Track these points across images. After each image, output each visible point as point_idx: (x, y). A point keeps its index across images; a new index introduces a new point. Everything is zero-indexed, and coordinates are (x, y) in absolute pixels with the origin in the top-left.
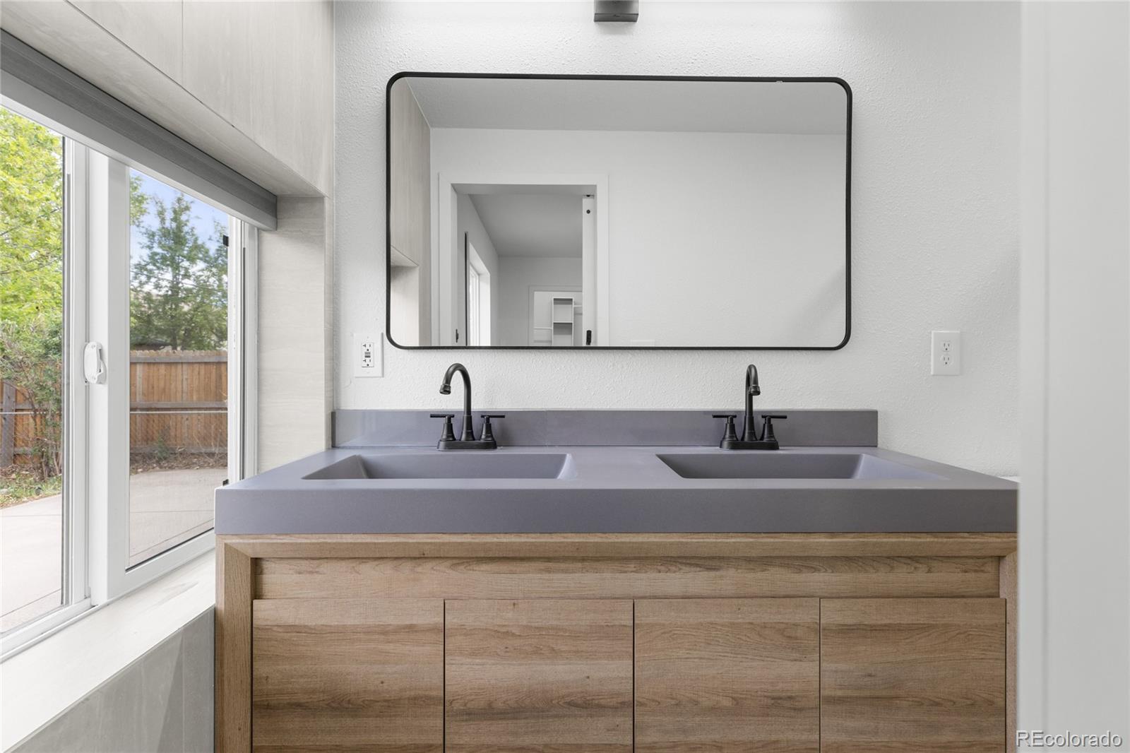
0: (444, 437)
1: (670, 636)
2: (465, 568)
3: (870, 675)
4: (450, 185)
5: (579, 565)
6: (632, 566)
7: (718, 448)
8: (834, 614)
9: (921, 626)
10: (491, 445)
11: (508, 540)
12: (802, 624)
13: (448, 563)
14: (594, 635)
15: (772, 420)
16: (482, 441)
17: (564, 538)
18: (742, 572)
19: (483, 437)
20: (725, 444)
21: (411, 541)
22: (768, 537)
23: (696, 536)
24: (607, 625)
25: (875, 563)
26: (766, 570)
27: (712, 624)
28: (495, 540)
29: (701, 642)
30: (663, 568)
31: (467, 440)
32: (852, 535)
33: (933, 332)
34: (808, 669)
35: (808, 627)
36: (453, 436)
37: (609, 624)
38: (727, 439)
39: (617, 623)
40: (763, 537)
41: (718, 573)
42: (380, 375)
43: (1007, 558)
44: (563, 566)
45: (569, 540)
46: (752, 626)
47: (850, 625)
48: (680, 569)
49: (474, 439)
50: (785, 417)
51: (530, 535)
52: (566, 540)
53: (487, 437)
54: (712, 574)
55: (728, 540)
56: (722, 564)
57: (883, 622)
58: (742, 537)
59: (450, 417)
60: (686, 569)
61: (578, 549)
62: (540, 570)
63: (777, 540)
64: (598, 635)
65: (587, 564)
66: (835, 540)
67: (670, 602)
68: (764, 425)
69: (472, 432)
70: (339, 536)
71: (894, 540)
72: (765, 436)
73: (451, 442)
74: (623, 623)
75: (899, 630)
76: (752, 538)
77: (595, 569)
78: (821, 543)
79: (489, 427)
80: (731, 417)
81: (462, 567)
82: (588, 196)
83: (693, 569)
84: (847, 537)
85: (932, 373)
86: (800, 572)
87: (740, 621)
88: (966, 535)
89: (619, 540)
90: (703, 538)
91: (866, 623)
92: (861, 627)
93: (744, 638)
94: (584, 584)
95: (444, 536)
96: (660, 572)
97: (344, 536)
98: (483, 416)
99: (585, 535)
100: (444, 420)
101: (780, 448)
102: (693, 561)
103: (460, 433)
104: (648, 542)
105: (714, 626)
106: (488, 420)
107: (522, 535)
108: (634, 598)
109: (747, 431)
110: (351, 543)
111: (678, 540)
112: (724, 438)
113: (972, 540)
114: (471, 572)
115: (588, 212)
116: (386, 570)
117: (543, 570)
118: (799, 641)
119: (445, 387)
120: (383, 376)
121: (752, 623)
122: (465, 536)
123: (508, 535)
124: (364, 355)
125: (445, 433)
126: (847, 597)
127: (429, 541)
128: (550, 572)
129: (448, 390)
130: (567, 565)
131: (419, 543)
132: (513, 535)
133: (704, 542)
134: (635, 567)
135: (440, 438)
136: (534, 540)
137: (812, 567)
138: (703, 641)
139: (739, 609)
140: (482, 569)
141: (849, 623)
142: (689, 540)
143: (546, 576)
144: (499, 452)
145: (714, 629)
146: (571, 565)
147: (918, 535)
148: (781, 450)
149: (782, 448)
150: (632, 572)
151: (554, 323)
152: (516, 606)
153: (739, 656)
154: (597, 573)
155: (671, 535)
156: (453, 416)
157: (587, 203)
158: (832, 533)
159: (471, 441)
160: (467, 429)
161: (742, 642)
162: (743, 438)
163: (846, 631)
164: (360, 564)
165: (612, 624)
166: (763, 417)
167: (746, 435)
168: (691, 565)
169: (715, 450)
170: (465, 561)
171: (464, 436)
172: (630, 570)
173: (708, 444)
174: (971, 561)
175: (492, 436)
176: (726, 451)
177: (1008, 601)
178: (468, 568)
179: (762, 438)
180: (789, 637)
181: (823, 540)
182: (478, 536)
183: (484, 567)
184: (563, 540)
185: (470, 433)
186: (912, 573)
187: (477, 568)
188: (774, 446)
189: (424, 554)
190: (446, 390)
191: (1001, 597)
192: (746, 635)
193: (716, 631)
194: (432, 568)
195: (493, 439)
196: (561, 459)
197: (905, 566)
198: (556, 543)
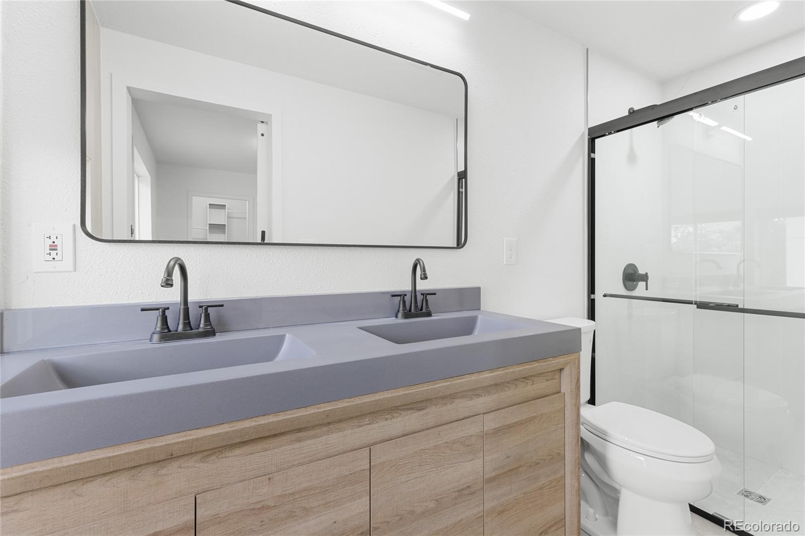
0: (158, 329)
1: (396, 468)
2: (217, 457)
3: (508, 457)
4: (126, 88)
5: (326, 429)
6: (367, 420)
7: (394, 318)
8: (491, 423)
9: (530, 419)
10: (210, 333)
11: (266, 422)
12: (474, 435)
13: (198, 457)
14: (339, 485)
15: (428, 296)
16: (201, 330)
17: (318, 409)
18: (439, 408)
19: (202, 326)
20: (400, 315)
21: (157, 445)
22: (458, 379)
23: (414, 387)
24: (350, 474)
25: (509, 385)
26: (453, 402)
27: (422, 450)
28: (253, 424)
29: (416, 466)
30: (389, 416)
31: (184, 329)
32: (501, 369)
33: (505, 239)
34: (478, 463)
35: (477, 436)
36: (168, 328)
37: (351, 472)
38: (401, 312)
39: (357, 469)
40: (456, 380)
41: (424, 412)
42: (72, 269)
43: (565, 369)
44: (312, 433)
45: (322, 410)
46: (447, 444)
47: (499, 428)
48: (401, 414)
49: (192, 329)
50: (435, 294)
51: (286, 413)
52: (319, 410)
53: (206, 325)
54: (421, 413)
55: (435, 386)
56: (427, 404)
57: (514, 421)
58: (444, 382)
59: (164, 311)
60: (404, 413)
61: (328, 416)
62: (291, 441)
63: (463, 380)
64: (343, 484)
65: (333, 426)
66: (493, 374)
67: (396, 442)
68: (423, 300)
69: (189, 322)
70: (56, 460)
71: (521, 368)
72: (424, 308)
73: (167, 334)
74: (362, 468)
75: (521, 424)
76: (449, 381)
77: (339, 429)
78: (487, 377)
79: (207, 316)
80: (402, 295)
81: (213, 457)
82: (262, 122)
83: (409, 412)
84: (499, 371)
85: (505, 263)
86: (472, 399)
87: (440, 443)
88: (551, 359)
89: (362, 402)
90: (420, 388)
91: (506, 424)
92: (504, 427)
93: (442, 454)
94: (330, 444)
95: (199, 431)
96: (387, 420)
97: (64, 458)
98: (201, 307)
99: (334, 403)
100: (158, 313)
101: (433, 315)
102: (409, 407)
103: (176, 323)
104: (384, 398)
105: (424, 451)
106: (206, 309)
107: (280, 413)
108: (369, 446)
109: (413, 305)
110: (75, 464)
111: (403, 393)
112: (398, 311)
113: (554, 362)
114: (224, 460)
115: (263, 135)
116: (122, 482)
117: (294, 441)
118: (473, 447)
119: (167, 280)
120: (75, 271)
121: (447, 442)
122: (222, 426)
123: (266, 416)
124: (48, 248)
125: (159, 325)
126: (496, 410)
127: (181, 440)
128: (300, 441)
129: (170, 283)
130: (316, 431)
131: (168, 445)
132: (271, 417)
133: (420, 391)
134: (369, 420)
135: (153, 331)
136: (291, 416)
137: (478, 395)
138: (417, 464)
139: (439, 434)
140: (235, 454)
141: (497, 427)
142: (411, 391)
143: (297, 445)
144: (219, 338)
145: (424, 454)
146: (319, 431)
147: (531, 363)
148: (434, 316)
149: (435, 314)
150: (367, 425)
151: (209, 224)
152: (271, 480)
153: (439, 468)
154: (340, 432)
155: (399, 390)
156: (168, 309)
157: (261, 128)
158: (492, 370)
159: (189, 330)
160: (185, 319)
161: (441, 457)
162: (410, 310)
163: (497, 432)
164: (83, 484)
165: (354, 472)
166: (422, 294)
167: (413, 308)
168: (408, 409)
169: (392, 320)
170: (217, 450)
171: (181, 327)
172: (366, 423)
173: (386, 316)
174: (550, 374)
175: (210, 324)
176: (400, 320)
177: (566, 394)
178: (221, 456)
179: (422, 309)
180: (468, 445)
181: (487, 375)
182: (235, 424)
183: (238, 451)
184: (317, 411)
185: (187, 323)
186: (525, 387)
187: (230, 454)
188: (429, 314)
189: (172, 455)
190: (168, 283)
191: (562, 392)
192: (443, 452)
193: (426, 455)
194: (180, 467)
195: (212, 328)
196: (281, 338)
197: (522, 383)
198: (310, 415)
